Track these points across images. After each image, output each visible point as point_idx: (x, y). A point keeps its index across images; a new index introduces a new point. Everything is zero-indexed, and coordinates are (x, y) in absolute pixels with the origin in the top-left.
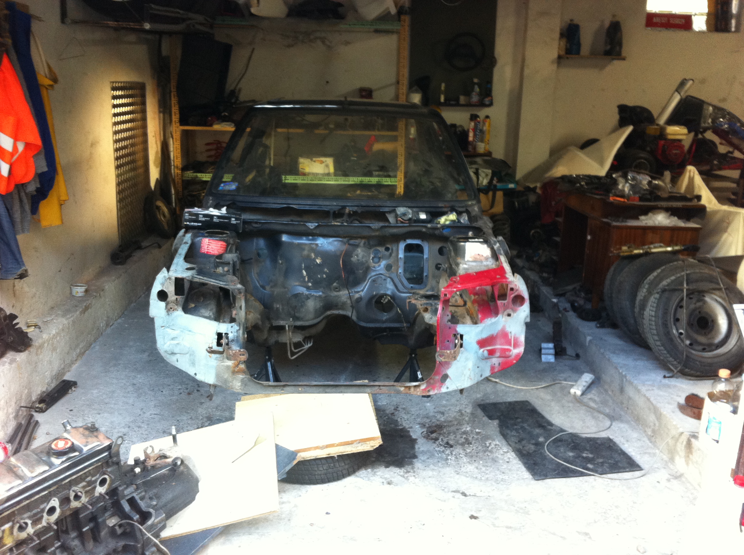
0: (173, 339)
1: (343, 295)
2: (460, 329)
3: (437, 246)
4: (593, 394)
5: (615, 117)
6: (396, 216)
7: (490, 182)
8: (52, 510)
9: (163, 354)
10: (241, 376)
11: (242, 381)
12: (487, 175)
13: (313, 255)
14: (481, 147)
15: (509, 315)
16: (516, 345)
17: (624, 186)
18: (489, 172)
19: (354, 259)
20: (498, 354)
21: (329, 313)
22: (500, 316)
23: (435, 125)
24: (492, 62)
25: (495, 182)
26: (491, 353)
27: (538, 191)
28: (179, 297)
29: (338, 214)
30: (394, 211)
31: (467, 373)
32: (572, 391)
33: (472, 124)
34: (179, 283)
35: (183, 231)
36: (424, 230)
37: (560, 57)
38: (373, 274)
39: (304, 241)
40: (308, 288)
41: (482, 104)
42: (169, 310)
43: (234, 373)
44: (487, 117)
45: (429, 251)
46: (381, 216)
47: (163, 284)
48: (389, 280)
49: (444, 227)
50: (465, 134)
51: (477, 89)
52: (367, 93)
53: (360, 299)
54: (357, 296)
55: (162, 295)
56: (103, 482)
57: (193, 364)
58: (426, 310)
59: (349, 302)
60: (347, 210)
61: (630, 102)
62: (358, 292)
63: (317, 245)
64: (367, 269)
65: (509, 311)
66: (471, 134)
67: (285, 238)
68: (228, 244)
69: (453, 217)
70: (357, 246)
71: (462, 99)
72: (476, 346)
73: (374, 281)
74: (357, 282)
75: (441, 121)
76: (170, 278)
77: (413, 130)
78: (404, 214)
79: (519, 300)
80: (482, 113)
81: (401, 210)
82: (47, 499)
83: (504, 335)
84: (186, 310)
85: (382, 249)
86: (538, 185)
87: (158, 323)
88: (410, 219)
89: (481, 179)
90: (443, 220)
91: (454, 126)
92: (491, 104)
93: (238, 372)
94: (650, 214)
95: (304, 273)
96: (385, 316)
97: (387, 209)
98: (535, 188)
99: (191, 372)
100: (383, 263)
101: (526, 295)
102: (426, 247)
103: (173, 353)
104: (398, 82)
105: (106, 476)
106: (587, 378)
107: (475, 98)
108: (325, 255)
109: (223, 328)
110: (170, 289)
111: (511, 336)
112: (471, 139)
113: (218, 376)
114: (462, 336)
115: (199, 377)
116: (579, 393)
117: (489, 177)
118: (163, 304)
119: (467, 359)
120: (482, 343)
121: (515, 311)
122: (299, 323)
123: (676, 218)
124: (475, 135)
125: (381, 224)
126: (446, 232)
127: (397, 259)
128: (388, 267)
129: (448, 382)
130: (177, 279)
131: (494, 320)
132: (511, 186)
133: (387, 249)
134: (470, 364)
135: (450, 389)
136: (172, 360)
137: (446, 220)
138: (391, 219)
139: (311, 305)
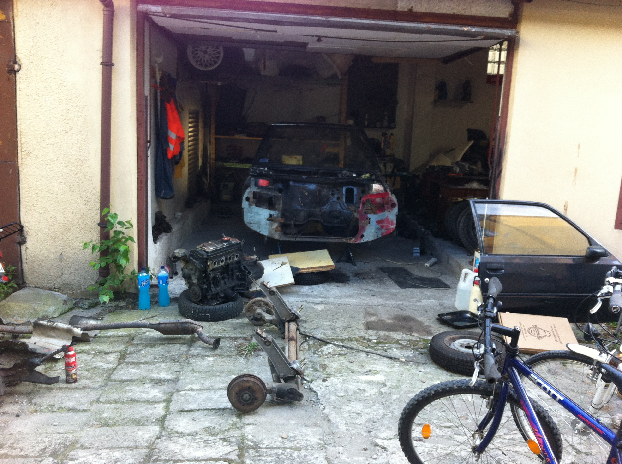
0: (251, 217)
1: (317, 210)
2: (369, 216)
3: (361, 189)
4: (436, 267)
5: (466, 136)
6: (342, 175)
7: (393, 171)
8: (222, 261)
9: (247, 224)
10: (278, 233)
11: (279, 235)
12: (391, 167)
13: (304, 191)
14: (388, 152)
15: (390, 211)
16: (392, 225)
17: (456, 169)
18: (392, 165)
19: (323, 193)
20: (385, 228)
21: (310, 219)
22: (386, 212)
23: (362, 138)
24: (395, 103)
25: (395, 171)
26: (382, 227)
27: (420, 177)
28: (254, 200)
29: (316, 173)
30: (341, 173)
31: (372, 234)
32: (426, 265)
33: (383, 138)
34: (255, 194)
35: (250, 177)
36: (355, 181)
37: (435, 101)
38: (331, 201)
39: (300, 185)
40: (301, 206)
41: (389, 127)
42: (250, 205)
43: (276, 231)
44: (392, 134)
45: (357, 191)
46: (335, 175)
47: (248, 194)
48: (338, 204)
49: (364, 179)
50: (379, 144)
51: (386, 118)
52: (322, 118)
53: (325, 212)
54: (323, 211)
55: (248, 199)
56: (237, 256)
57: (259, 227)
58: (355, 212)
59: (320, 213)
60: (320, 171)
61: (474, 127)
62: (324, 209)
63: (306, 186)
64: (328, 199)
65: (390, 210)
66: (382, 144)
67: (291, 183)
68: (270, 182)
69: (368, 175)
70: (324, 188)
71: (378, 124)
72: (375, 223)
73: (331, 204)
74: (324, 204)
75: (365, 135)
76: (251, 192)
77: (349, 142)
78: (346, 174)
79: (393, 205)
80: (389, 132)
81: (344, 172)
82: (221, 256)
83: (387, 220)
84: (257, 206)
85: (335, 190)
86: (421, 174)
87: (245, 210)
88: (348, 176)
89: (387, 169)
90: (363, 176)
91: (373, 139)
92: (394, 127)
93: (278, 231)
94: (470, 183)
95: (300, 199)
96: (336, 221)
97: (338, 172)
98: (419, 175)
99: (258, 231)
100: (336, 196)
101: (396, 203)
102: (355, 190)
103: (251, 223)
104: (340, 113)
105: (238, 254)
106: (433, 260)
107: (385, 124)
108: (310, 191)
109: (272, 212)
110: (251, 196)
111: (390, 220)
112: (382, 147)
113: (269, 232)
114: (370, 219)
115: (262, 233)
116: (428, 265)
117: (392, 168)
118: (247, 203)
119: (372, 229)
120: (378, 222)
121: (392, 210)
122: (297, 223)
123: (483, 185)
124: (385, 145)
125: (335, 178)
126: (364, 182)
127: (342, 194)
128: (338, 198)
129: (364, 238)
130: (254, 192)
131: (383, 213)
132: (405, 174)
133: (338, 190)
134: (373, 231)
135: (365, 241)
136: (250, 226)
137: (365, 177)
138: (340, 176)
139: (302, 214)
